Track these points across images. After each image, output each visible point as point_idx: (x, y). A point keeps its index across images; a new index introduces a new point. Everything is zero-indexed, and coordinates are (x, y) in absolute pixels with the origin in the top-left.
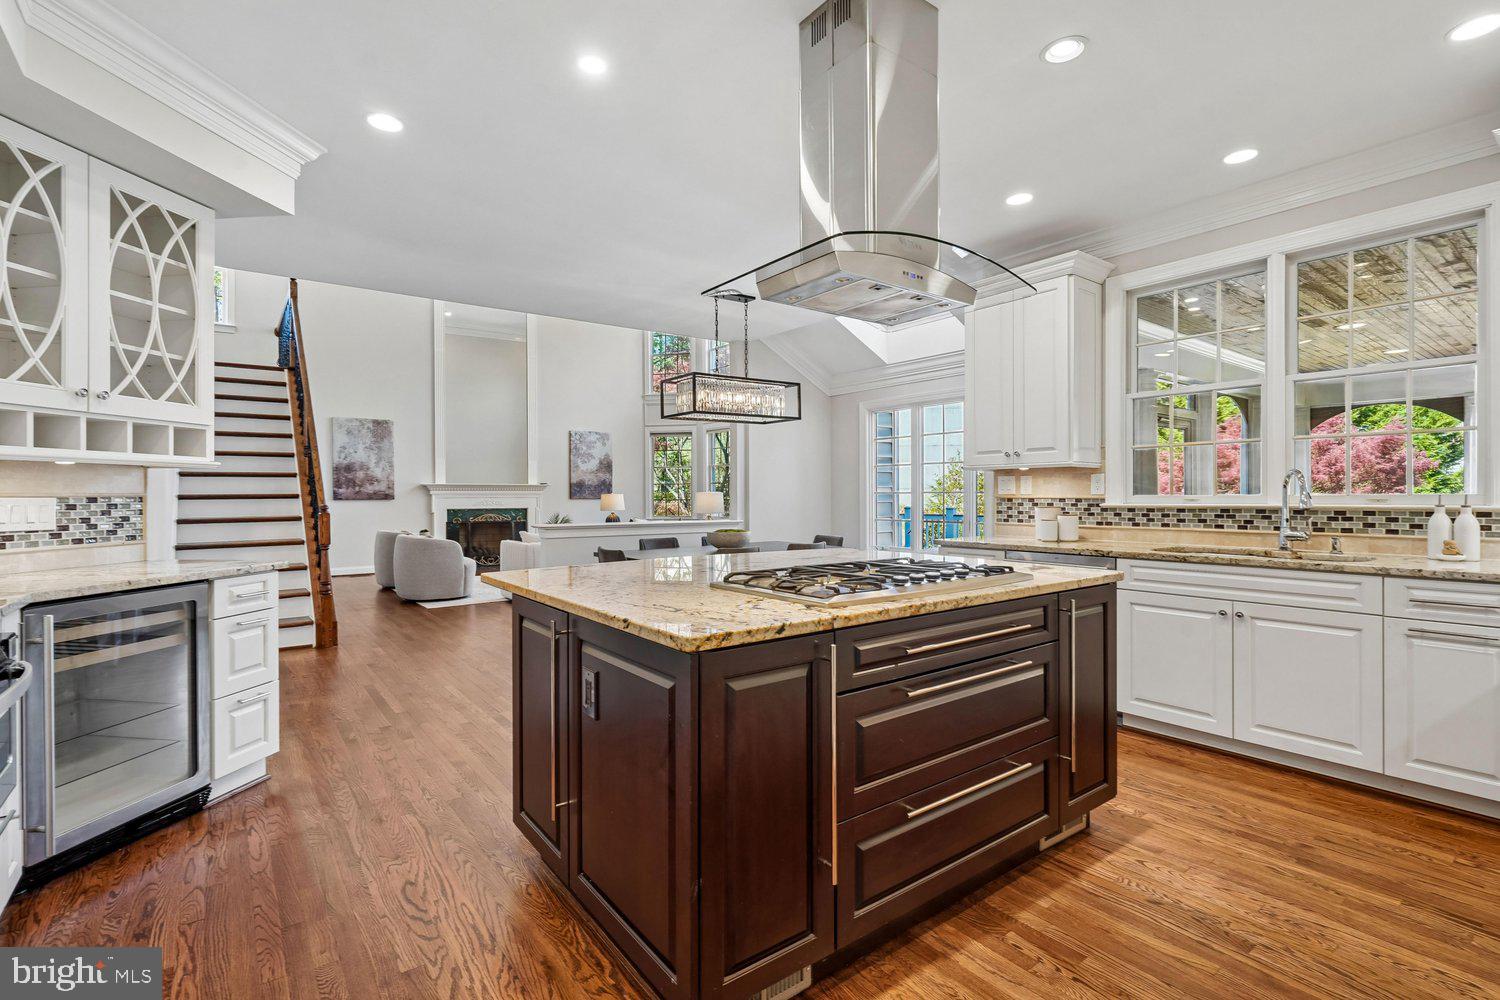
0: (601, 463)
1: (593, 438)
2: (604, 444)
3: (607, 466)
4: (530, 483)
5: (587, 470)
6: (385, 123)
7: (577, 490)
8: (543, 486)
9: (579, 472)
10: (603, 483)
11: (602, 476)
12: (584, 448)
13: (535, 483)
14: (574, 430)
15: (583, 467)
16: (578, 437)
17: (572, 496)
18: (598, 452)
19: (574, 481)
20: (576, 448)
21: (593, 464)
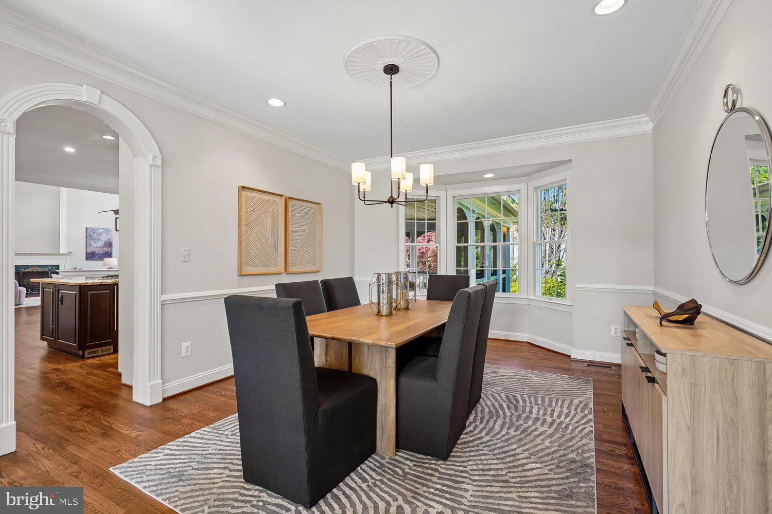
0: (105, 243)
1: (101, 231)
2: (108, 234)
3: (109, 244)
4: (61, 253)
5: (97, 246)
6: (70, 150)
7: (90, 256)
8: (69, 254)
9: (92, 248)
10: (107, 253)
11: (106, 249)
12: (96, 236)
13: (64, 253)
14: (89, 226)
15: (95, 245)
16: (91, 230)
17: (87, 259)
18: (104, 238)
19: (89, 251)
20: (90, 235)
21: (101, 244)
